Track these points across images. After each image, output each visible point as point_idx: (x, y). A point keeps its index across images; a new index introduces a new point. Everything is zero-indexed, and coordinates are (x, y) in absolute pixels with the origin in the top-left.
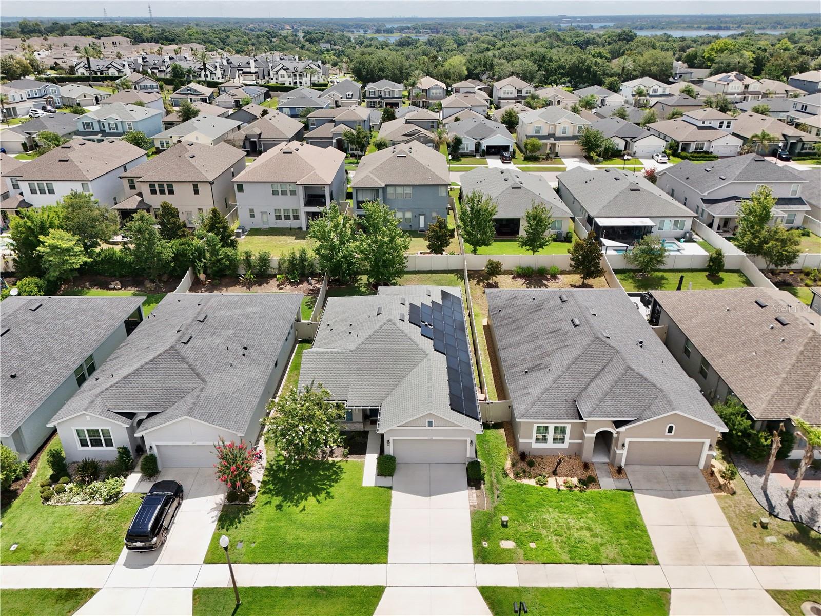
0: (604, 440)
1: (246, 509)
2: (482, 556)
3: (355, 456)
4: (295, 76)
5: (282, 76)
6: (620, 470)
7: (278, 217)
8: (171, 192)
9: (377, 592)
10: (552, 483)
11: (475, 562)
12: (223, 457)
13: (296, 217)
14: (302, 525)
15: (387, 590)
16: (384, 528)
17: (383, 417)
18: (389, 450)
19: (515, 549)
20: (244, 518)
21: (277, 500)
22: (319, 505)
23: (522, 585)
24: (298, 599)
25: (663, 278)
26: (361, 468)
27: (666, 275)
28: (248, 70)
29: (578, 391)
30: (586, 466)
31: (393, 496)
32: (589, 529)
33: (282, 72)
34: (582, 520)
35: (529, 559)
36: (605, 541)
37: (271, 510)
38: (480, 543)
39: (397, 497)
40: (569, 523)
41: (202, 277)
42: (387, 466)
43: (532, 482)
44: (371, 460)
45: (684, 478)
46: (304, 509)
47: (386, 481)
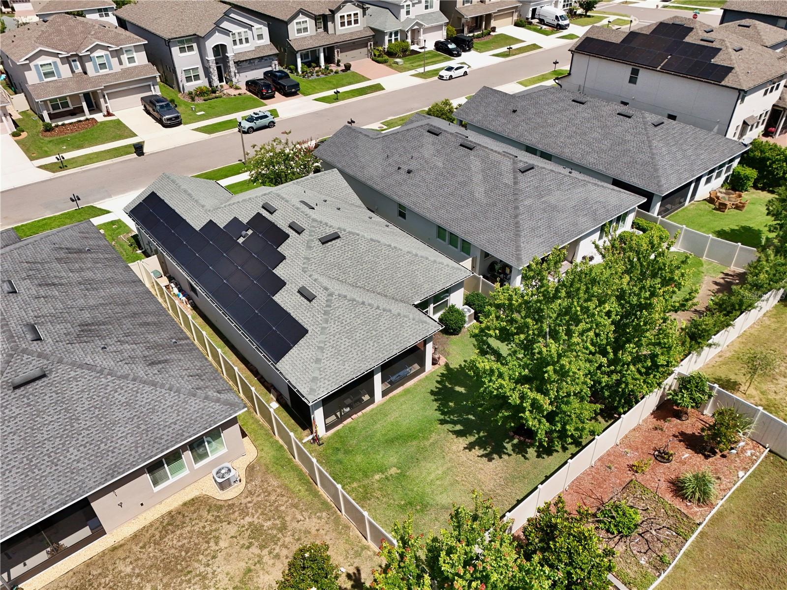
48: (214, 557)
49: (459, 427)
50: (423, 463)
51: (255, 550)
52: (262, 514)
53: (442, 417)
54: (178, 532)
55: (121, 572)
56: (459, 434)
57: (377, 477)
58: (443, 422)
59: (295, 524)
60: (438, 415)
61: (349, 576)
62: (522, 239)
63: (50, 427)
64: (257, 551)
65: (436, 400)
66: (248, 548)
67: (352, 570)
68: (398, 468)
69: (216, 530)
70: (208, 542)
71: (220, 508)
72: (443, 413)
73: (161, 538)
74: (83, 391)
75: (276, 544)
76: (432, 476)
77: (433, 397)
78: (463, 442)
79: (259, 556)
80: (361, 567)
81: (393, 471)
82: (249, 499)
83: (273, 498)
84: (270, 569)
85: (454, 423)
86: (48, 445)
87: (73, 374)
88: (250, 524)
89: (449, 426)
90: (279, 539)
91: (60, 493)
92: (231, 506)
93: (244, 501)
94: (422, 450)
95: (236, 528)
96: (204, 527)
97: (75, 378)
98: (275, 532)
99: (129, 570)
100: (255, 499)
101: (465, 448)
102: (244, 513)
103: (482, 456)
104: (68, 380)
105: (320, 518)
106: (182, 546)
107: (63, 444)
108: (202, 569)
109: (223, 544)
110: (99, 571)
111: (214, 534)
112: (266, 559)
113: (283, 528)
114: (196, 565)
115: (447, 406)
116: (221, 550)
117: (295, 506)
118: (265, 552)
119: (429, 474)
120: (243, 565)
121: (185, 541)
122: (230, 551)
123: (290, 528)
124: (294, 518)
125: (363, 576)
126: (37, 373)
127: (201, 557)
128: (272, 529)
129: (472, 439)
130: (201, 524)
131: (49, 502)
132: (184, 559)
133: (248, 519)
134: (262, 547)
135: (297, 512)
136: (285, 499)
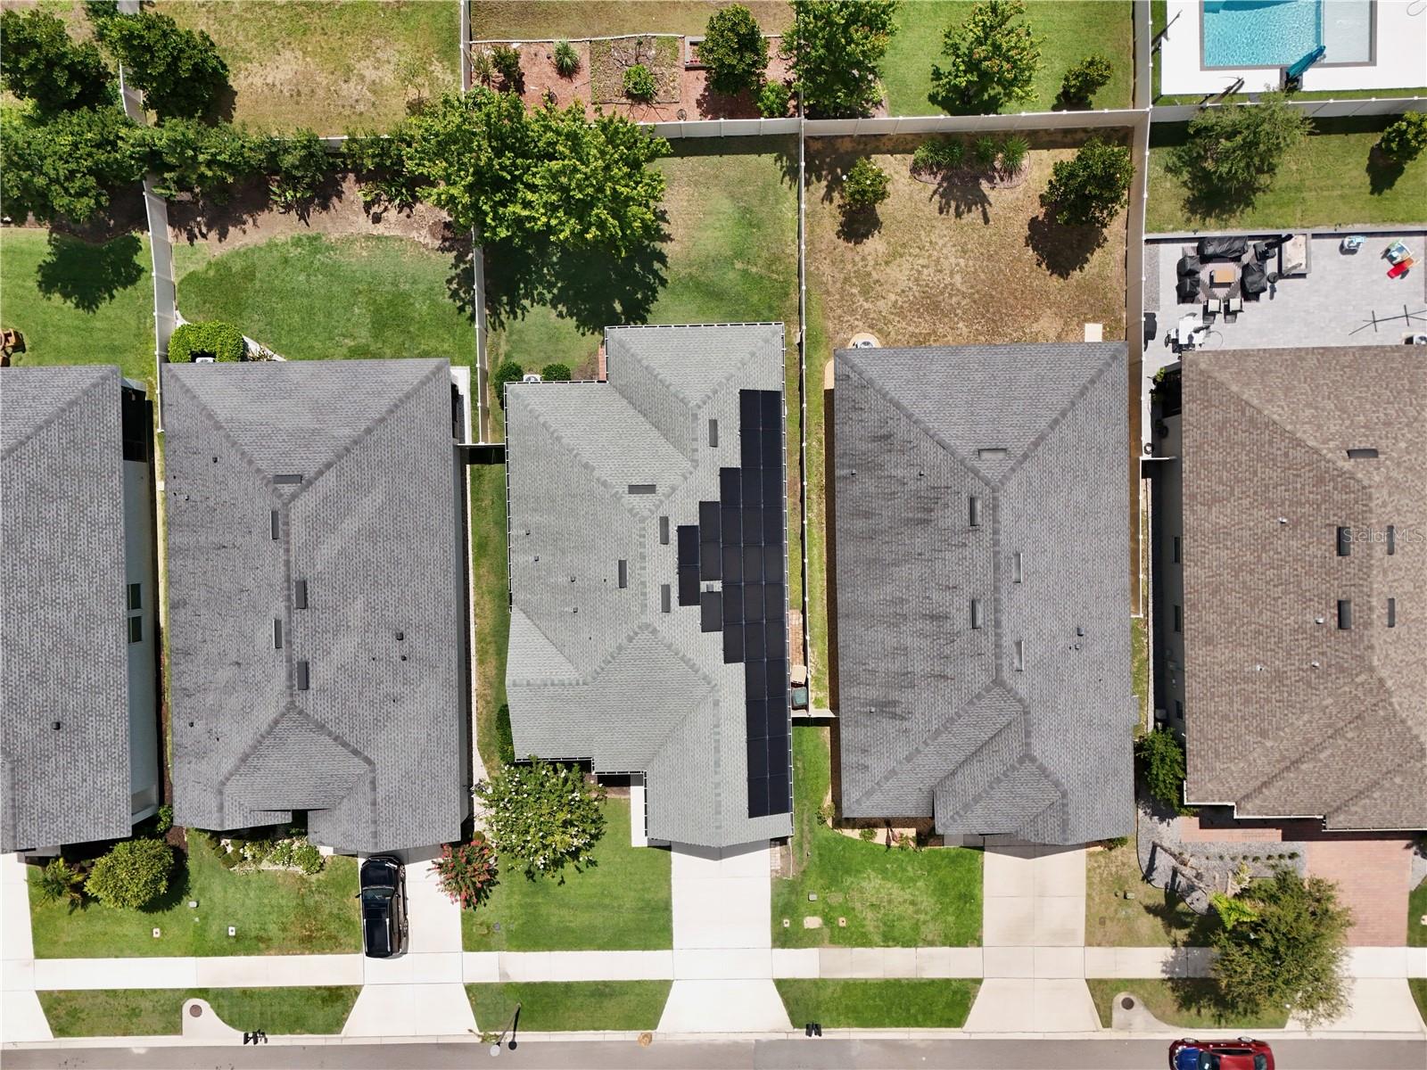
2: (783, 939)
3: (615, 788)
10: (881, 836)
11: (774, 946)
15: (674, 984)
16: (665, 904)
19: (821, 929)
20: (490, 891)
22: (580, 875)
23: (822, 977)
24: (580, 999)
26: (626, 812)
29: (942, 775)
31: (673, 860)
32: (913, 903)
34: (908, 891)
35: (834, 942)
36: (928, 918)
38: (781, 923)
39: (679, 864)
40: (891, 894)
43: (855, 835)
46: (562, 882)
48: (903, 291)
49: (657, 265)
50: (713, 253)
51: (875, 276)
52: (854, 303)
53: (660, 289)
54: (917, 331)
55: (967, 326)
56: (662, 258)
57: (754, 270)
58: (663, 282)
59: (837, 275)
60: (661, 294)
61: (831, 201)
62: (407, 388)
63: (988, 405)
64: (874, 274)
65: (648, 311)
66: (878, 281)
67: (827, 203)
68: (733, 264)
69: (892, 313)
70: (902, 307)
71: (880, 331)
72: (655, 291)
73: (929, 334)
74: (955, 424)
75: (859, 270)
76: (718, 234)
77: (649, 316)
78: (666, 248)
79: (874, 269)
80: (819, 200)
81: (738, 265)
82: (856, 323)
83: (839, 311)
84: (873, 253)
85: (655, 274)
86: (994, 392)
87: (958, 443)
88: (866, 300)
89: (663, 273)
90: (855, 272)
91: (996, 353)
92: (872, 327)
93: (861, 324)
94: (704, 267)
95: (878, 303)
96: (899, 322)
97: (957, 437)
98: (854, 280)
99: (961, 325)
100: (852, 319)
101: (672, 240)
102: (866, 313)
103: (668, 222)
104: (963, 439)
105: (818, 268)
106: (919, 317)
107: (983, 388)
108: (915, 288)
109: (893, 297)
110: (980, 337)
111: (895, 311)
112: (872, 263)
113: (846, 280)
114: (917, 294)
115: (645, 296)
116: (897, 294)
117: (828, 292)
118: (869, 269)
119: (717, 238)
120: (888, 270)
121: (915, 319)
122: (890, 287)
123: (842, 276)
124: (834, 282)
125: (823, 192)
126: (985, 455)
127: (911, 298)
128: (854, 285)
129: (658, 245)
130: (899, 326)
131: (1005, 352)
132: (923, 305)
133: (866, 305)
134: (869, 274)
135: (829, 287)
136: (831, 304)
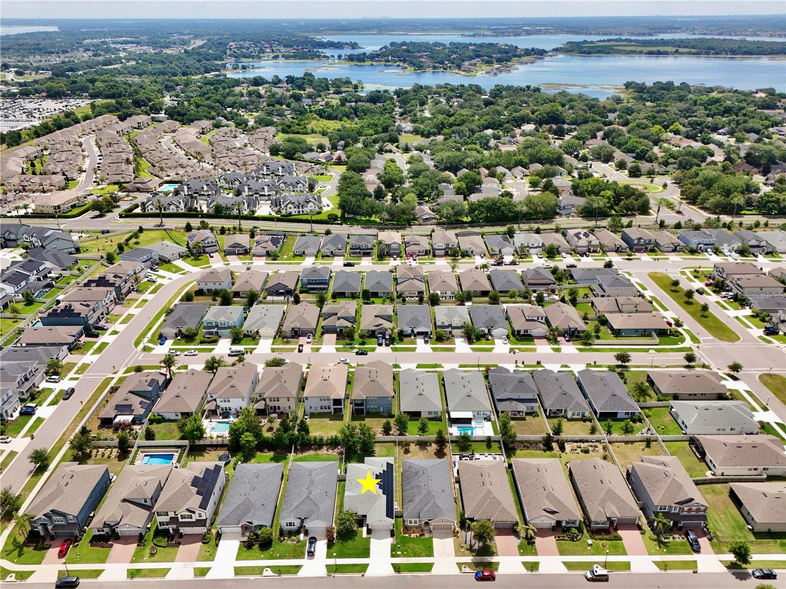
0: (427, 524)
1: (333, 544)
2: (393, 556)
3: (360, 528)
4: (299, 207)
5: (290, 208)
6: (431, 532)
7: (322, 408)
8: (278, 400)
9: (368, 565)
10: (412, 536)
11: (391, 557)
12: (328, 531)
13: (329, 408)
14: (348, 548)
16: (369, 549)
17: (368, 518)
18: (370, 527)
19: (401, 554)
20: (333, 546)
21: (341, 542)
22: (352, 543)
23: (401, 563)
25: (470, 445)
26: (362, 532)
27: (472, 443)
28: (263, 193)
29: (420, 511)
30: (422, 531)
33: (290, 205)
34: (418, 546)
35: (404, 556)
36: (422, 551)
37: (340, 544)
38: (393, 553)
39: (372, 540)
40: (415, 547)
41: (298, 447)
42: (369, 532)
43: (407, 535)
44: (365, 529)
45: (447, 533)
46: (348, 544)
47: (369, 536)
61: (402, 449)
112: (409, 456)
120: (412, 457)
